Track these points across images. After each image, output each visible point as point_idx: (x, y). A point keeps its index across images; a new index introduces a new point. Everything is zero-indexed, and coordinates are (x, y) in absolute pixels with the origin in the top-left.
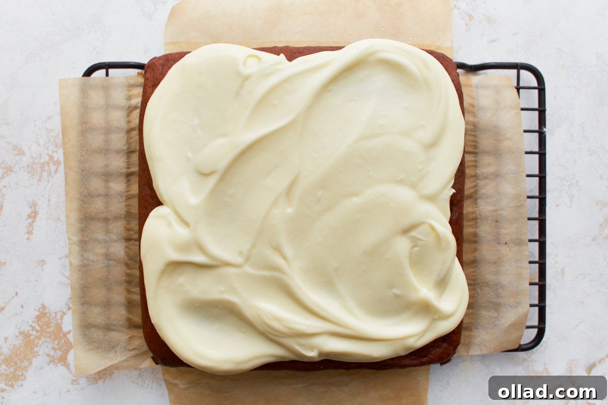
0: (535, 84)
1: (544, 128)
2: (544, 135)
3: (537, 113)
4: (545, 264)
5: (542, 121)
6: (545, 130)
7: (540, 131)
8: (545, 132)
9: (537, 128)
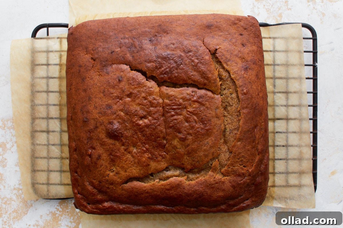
0: (311, 36)
1: (316, 63)
2: (316, 67)
3: (312, 54)
4: (316, 147)
5: (315, 59)
6: (317, 64)
7: (314, 65)
8: (317, 65)
9: (312, 63)
